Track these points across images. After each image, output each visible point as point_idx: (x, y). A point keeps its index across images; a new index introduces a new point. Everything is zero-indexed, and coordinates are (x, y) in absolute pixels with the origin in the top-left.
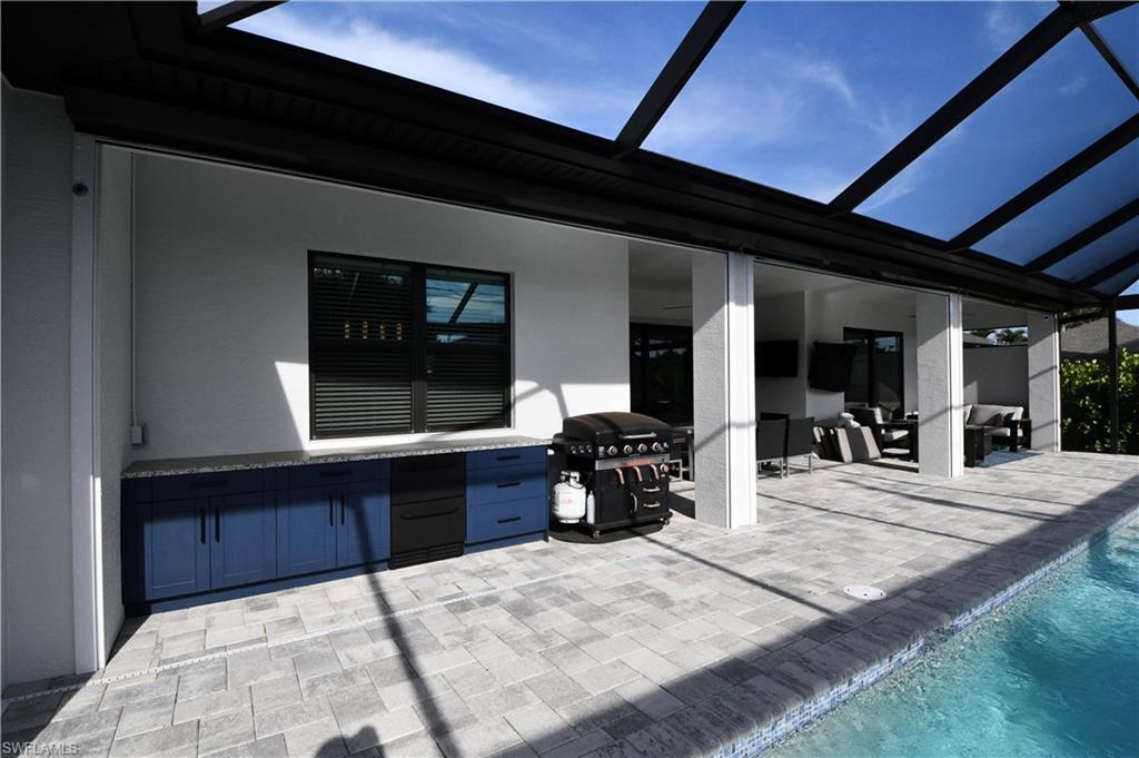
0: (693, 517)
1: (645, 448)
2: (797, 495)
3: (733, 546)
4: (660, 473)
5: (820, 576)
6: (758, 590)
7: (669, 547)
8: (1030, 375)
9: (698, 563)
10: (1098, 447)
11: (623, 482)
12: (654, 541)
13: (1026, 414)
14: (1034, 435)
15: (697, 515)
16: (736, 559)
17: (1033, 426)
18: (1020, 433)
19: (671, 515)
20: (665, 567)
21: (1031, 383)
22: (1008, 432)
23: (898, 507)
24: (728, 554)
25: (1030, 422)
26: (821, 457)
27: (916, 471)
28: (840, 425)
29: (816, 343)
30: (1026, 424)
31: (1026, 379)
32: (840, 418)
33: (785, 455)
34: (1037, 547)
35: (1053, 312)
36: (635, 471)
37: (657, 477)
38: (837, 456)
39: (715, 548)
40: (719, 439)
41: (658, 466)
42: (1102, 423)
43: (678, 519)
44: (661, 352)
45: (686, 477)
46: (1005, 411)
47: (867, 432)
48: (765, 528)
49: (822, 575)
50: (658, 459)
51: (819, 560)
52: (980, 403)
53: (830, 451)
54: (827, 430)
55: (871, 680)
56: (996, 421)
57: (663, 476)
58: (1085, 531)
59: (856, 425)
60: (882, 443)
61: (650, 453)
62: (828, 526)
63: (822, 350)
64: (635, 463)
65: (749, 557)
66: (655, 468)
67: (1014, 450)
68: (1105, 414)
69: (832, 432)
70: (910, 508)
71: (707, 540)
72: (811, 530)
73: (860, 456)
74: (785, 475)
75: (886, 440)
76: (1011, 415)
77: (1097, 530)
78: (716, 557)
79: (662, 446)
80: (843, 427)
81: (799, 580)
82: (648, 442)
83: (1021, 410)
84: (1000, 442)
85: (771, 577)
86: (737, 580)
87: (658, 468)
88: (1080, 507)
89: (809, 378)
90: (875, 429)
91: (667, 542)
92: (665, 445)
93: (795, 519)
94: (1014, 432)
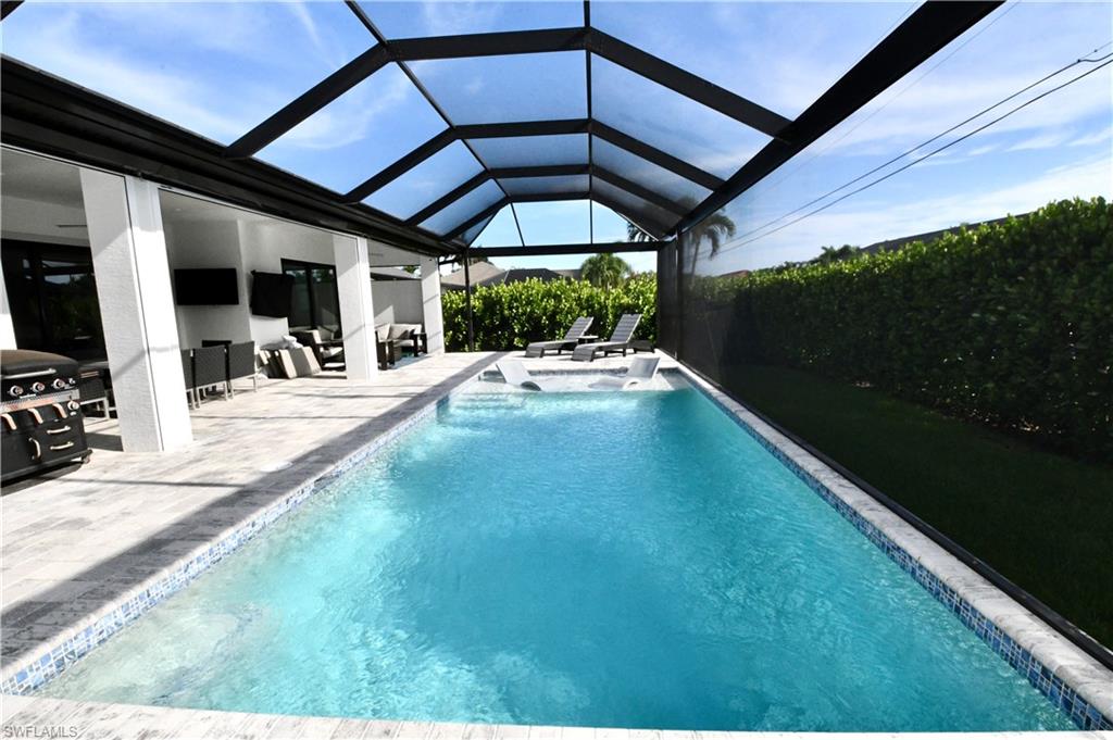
0: (122, 450)
1: (42, 388)
2: (240, 412)
3: (165, 464)
4: (68, 411)
5: (244, 466)
6: (186, 488)
7: (91, 481)
8: (424, 301)
9: (123, 486)
10: (466, 349)
11: (14, 427)
12: (70, 480)
13: (423, 330)
14: (429, 343)
15: (124, 448)
16: (166, 473)
17: (428, 336)
18: (420, 343)
19: (91, 452)
20: (83, 498)
21: (425, 306)
22: (411, 343)
23: (322, 405)
24: (157, 471)
25: (426, 334)
26: (269, 377)
27: (345, 378)
28: (284, 346)
29: (253, 272)
30: (424, 337)
31: (421, 304)
32: (285, 341)
33: (228, 378)
34: (403, 413)
35: (433, 256)
36: (32, 415)
37: (64, 416)
38: (283, 375)
39: (144, 470)
40: (137, 367)
41: (64, 404)
43: (99, 456)
44: (77, 277)
45: (114, 415)
46: (410, 328)
47: (308, 351)
48: (200, 443)
49: (247, 464)
50: (63, 397)
51: (246, 455)
52: (396, 322)
53: (276, 370)
54: (272, 352)
55: (271, 520)
56: (405, 336)
57: (73, 413)
58: (433, 400)
59: (299, 346)
60: (322, 360)
61: (49, 390)
62: (261, 430)
63: (260, 280)
64: (30, 404)
65: (179, 468)
66: (60, 408)
67: (416, 356)
69: (277, 354)
70: (330, 405)
71: (135, 466)
72: (243, 436)
73: (303, 372)
74: (230, 396)
75: (325, 356)
76: (413, 331)
77: (441, 397)
78: (144, 477)
79: (67, 382)
80: (287, 348)
81: (222, 473)
82: (47, 380)
83: (420, 326)
84: (407, 350)
85: (198, 477)
86: (166, 487)
87: (66, 409)
88: (435, 386)
89: (251, 306)
90: (315, 348)
91: (87, 478)
92: (71, 380)
93: (232, 431)
94: (416, 342)
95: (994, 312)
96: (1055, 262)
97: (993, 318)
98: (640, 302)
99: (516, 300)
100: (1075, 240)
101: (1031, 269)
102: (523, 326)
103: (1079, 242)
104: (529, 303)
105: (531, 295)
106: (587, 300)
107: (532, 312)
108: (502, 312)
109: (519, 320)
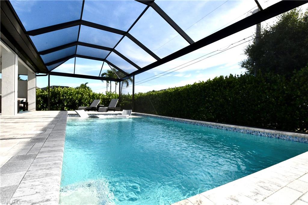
8: (28, 89)
13: (27, 100)
14: (29, 106)
17: (29, 104)
18: (26, 106)
21: (28, 91)
22: (23, 105)
25: (28, 103)
35: (35, 72)
42: (43, 104)
46: (21, 99)
67: (24, 110)
68: (44, 102)
76: (23, 100)
83: (25, 99)
84: (21, 108)
95: (211, 98)
96: (223, 87)
97: (211, 99)
98: (111, 97)
99: (65, 93)
100: (226, 83)
101: (218, 88)
102: (68, 103)
103: (227, 83)
104: (70, 95)
105: (72, 92)
106: (92, 96)
107: (72, 98)
108: (59, 97)
109: (66, 101)
